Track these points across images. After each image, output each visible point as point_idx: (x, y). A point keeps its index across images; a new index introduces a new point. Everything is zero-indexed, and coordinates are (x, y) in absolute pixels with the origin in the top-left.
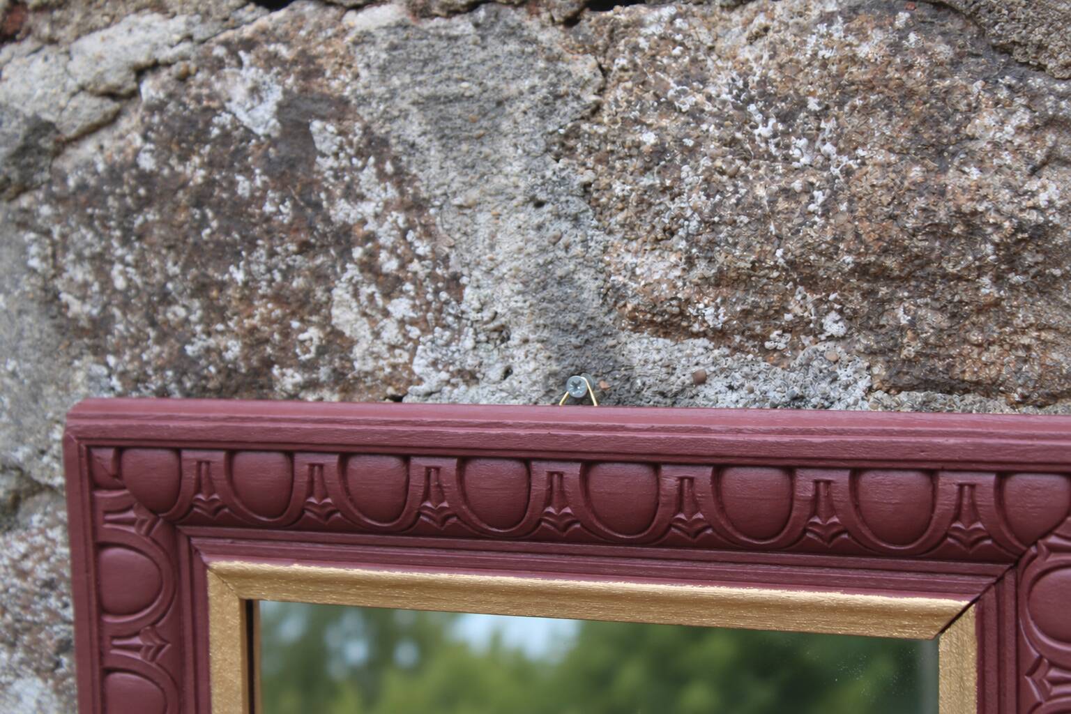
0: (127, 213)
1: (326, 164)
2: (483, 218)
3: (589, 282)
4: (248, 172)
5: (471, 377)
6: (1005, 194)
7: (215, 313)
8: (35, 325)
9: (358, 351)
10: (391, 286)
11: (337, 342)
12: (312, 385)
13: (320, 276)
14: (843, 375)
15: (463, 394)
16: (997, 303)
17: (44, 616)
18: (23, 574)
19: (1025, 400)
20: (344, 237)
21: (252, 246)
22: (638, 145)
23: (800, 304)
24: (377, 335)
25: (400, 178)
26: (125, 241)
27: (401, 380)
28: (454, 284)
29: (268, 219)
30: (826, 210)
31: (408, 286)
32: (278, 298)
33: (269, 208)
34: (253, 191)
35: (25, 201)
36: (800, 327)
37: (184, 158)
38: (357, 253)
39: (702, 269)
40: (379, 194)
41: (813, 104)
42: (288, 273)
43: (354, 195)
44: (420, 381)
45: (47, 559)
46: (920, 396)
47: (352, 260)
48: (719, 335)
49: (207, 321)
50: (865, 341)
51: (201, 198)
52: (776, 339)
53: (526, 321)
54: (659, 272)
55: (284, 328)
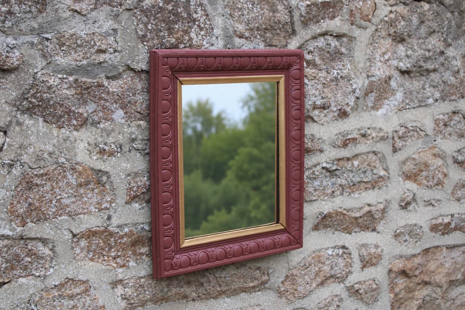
1: (192, 7)
3: (231, 29)
4: (180, 8)
5: (212, 45)
6: (283, 18)
7: (170, 33)
8: (134, 35)
10: (201, 29)
11: (191, 39)
12: (185, 47)
13: (191, 27)
14: (260, 44)
16: (279, 33)
17: (126, 96)
18: (122, 88)
20: (194, 21)
21: (179, 21)
22: (238, 7)
23: (256, 33)
24: (197, 38)
25: (205, 11)
27: (201, 46)
28: (212, 29)
29: (182, 16)
30: (261, 19)
32: (183, 31)
33: (183, 14)
34: (181, 11)
35: (135, 11)
36: (256, 37)
37: (168, 4)
38: (197, 23)
39: (246, 27)
40: (200, 12)
43: (196, 12)
44: (204, 46)
45: (127, 84)
47: (196, 25)
48: (246, 38)
49: (169, 35)
50: (263, 39)
52: (252, 39)
53: (221, 36)
54: (241, 28)
55: (183, 37)
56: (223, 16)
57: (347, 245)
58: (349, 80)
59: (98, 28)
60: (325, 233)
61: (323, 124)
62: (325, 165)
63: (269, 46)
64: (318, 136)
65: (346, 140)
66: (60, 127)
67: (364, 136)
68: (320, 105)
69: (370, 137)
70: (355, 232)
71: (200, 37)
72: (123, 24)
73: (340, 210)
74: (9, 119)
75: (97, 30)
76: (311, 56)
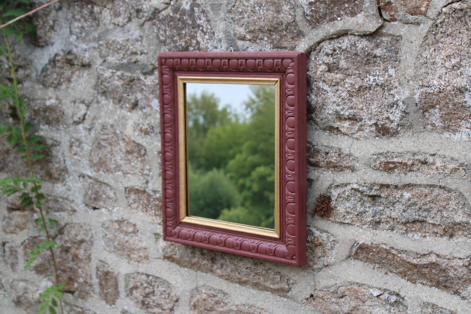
0: (169, 22)
1: (196, 14)
2: (218, 23)
4: (185, 16)
5: (216, 48)
6: (286, 18)
7: (181, 38)
8: (156, 41)
9: (201, 44)
10: (205, 33)
11: (198, 43)
12: (195, 50)
13: (196, 32)
14: (267, 46)
15: (215, 50)
16: (286, 35)
17: (157, 89)
18: (154, 82)
19: (290, 50)
20: (199, 26)
21: (186, 28)
22: (239, 11)
23: (261, 35)
24: (203, 41)
25: (207, 16)
26: (168, 27)
27: (207, 48)
28: (214, 33)
29: (188, 23)
30: (264, 21)
31: (207, 34)
32: (189, 36)
33: (188, 21)
34: (186, 19)
35: (154, 21)
36: (261, 39)
37: (177, 13)
38: (201, 28)
39: (247, 30)
40: (203, 19)
41: (263, 5)
42: (191, 32)
43: (200, 19)
44: (209, 48)
46: (276, 49)
48: (250, 40)
49: (180, 40)
50: (270, 41)
51: (179, 20)
52: (258, 41)
53: (224, 39)
54: (241, 31)
55: (190, 41)
56: (226, 20)
57: (402, 294)
58: (389, 90)
59: (131, 35)
60: (374, 268)
61: (357, 139)
62: (355, 186)
63: (278, 48)
64: (346, 151)
65: (388, 163)
66: (121, 108)
67: (425, 163)
68: (348, 116)
69: (434, 167)
70: (422, 283)
71: (205, 41)
72: (146, 32)
73: (384, 247)
74: (92, 98)
75: (130, 37)
76: (331, 59)
